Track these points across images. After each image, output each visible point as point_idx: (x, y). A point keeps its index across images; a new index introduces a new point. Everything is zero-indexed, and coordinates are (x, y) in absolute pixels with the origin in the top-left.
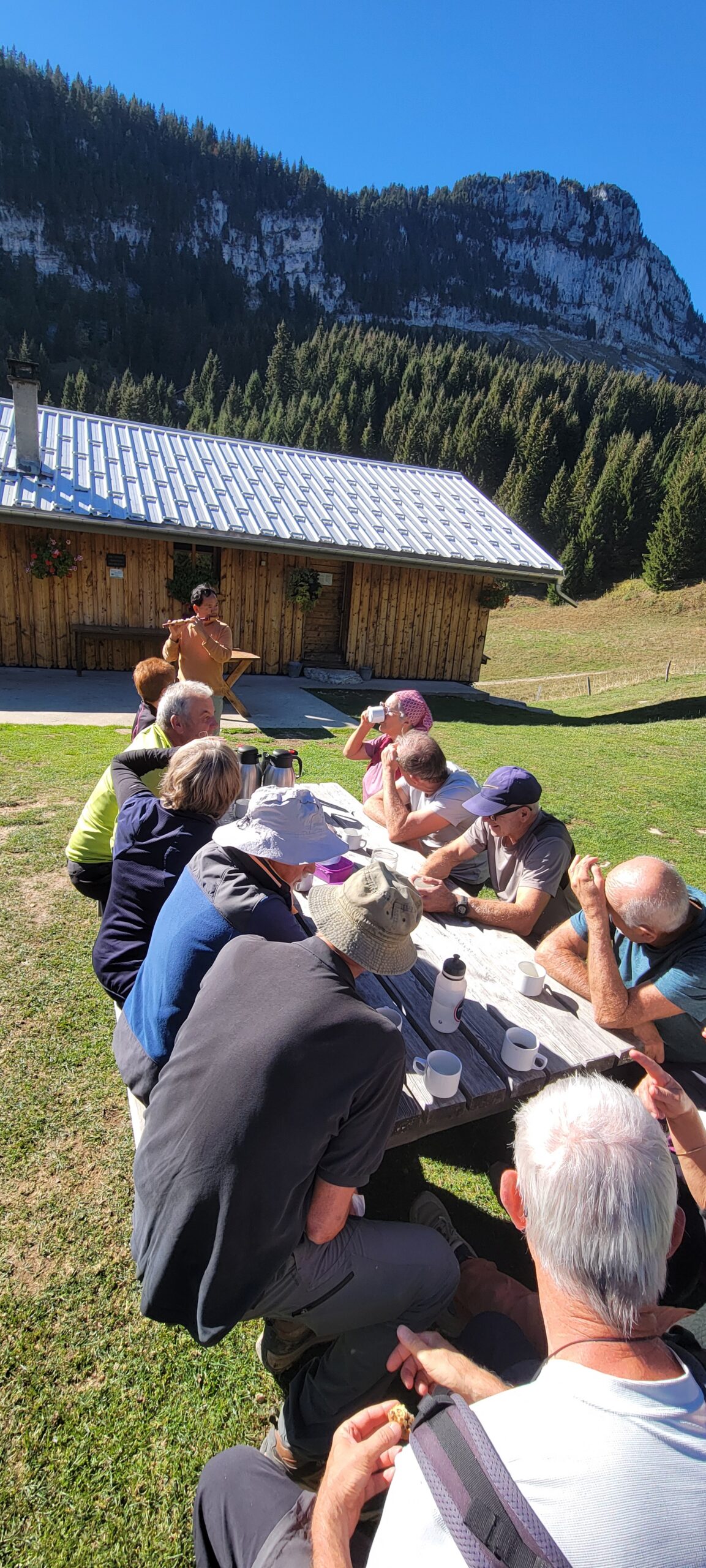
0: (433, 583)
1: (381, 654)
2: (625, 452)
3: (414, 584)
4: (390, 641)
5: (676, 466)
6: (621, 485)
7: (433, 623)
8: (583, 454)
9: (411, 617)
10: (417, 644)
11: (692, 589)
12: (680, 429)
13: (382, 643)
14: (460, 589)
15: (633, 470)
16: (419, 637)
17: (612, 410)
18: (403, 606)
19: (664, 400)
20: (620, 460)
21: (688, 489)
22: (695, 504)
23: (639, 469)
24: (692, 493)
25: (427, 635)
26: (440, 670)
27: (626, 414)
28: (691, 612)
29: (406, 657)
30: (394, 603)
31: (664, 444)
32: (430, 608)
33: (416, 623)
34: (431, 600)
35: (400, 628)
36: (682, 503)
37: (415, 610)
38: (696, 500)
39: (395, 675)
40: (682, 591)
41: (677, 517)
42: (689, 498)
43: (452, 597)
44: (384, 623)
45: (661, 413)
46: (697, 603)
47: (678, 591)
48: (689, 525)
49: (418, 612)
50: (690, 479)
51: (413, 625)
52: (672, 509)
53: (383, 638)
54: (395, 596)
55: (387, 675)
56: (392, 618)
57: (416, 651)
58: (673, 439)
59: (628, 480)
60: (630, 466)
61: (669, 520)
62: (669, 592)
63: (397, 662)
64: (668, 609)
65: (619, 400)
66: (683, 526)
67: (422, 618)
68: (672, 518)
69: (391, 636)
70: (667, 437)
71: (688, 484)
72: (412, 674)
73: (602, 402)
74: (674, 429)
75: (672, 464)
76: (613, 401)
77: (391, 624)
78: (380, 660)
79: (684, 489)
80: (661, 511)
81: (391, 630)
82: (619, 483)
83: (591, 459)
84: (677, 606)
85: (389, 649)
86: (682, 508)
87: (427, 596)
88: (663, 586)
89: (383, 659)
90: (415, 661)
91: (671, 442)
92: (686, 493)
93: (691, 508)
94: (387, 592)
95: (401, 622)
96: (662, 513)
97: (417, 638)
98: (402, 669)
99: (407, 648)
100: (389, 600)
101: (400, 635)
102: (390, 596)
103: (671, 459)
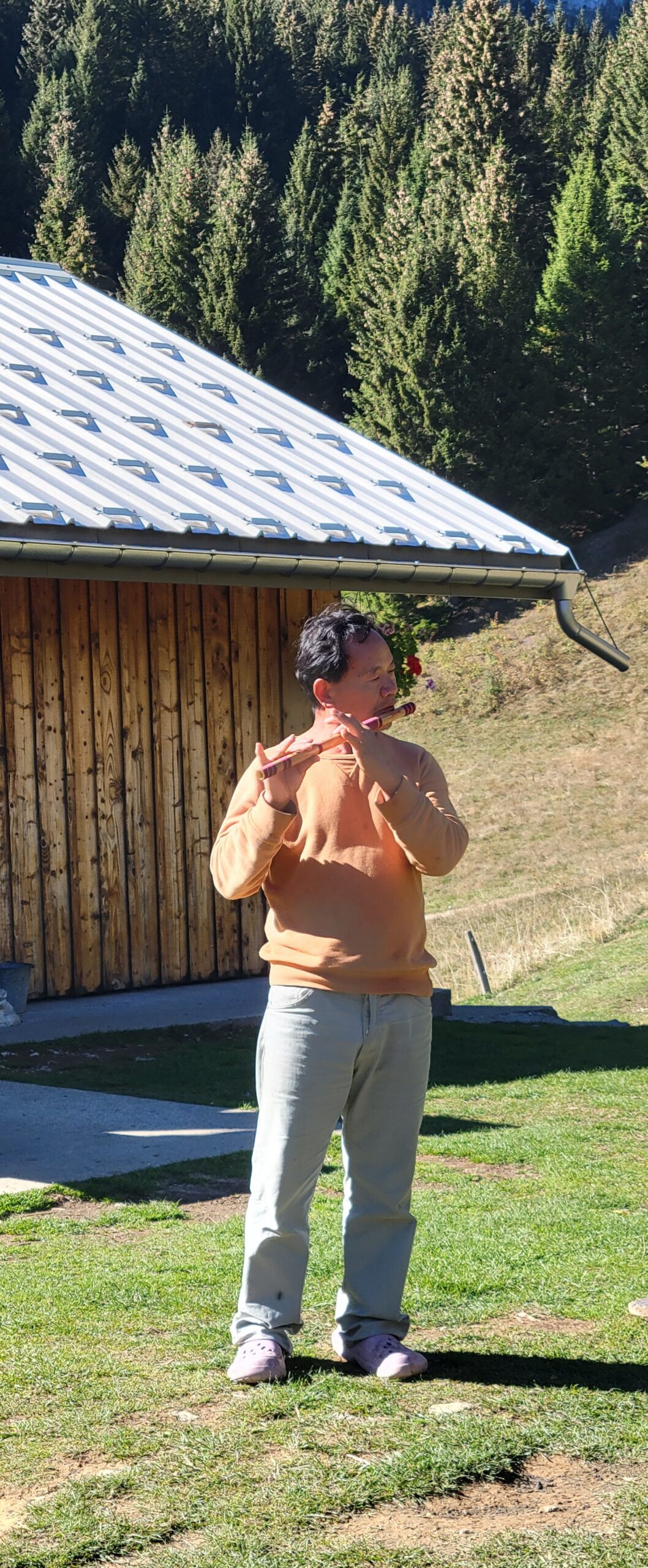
0: (165, 635)
1: (35, 907)
2: (192, 197)
3: (106, 644)
4: (58, 857)
5: (348, 236)
6: (204, 304)
7: (184, 775)
8: (49, 204)
9: (111, 761)
10: (144, 854)
11: (514, 626)
12: (333, 124)
13: (32, 867)
14: (246, 648)
15: (232, 252)
16: (147, 830)
17: (88, 62)
18: (82, 724)
19: (246, 31)
20: (180, 223)
21: (425, 310)
22: (458, 355)
23: (248, 249)
24: (440, 320)
25: (171, 817)
26: (228, 941)
27: (139, 76)
28: (533, 702)
29: (117, 910)
30: (52, 716)
31: (296, 170)
32: (168, 724)
33: (131, 777)
34: (168, 693)
35: (85, 804)
36: (419, 354)
37: (124, 733)
38: (456, 344)
39: (91, 981)
40: (484, 635)
41: (413, 400)
42: (435, 335)
43: (227, 677)
44: (30, 793)
45: (248, 72)
46: (544, 671)
47: (473, 638)
48: (456, 423)
49: (133, 742)
50: (422, 277)
51: (121, 788)
52: (390, 374)
53: (33, 850)
54: (52, 692)
55: (64, 986)
56: (53, 772)
57: (144, 882)
58: (319, 156)
59: (220, 288)
60: (218, 240)
61: (391, 412)
62: (445, 645)
63: (90, 930)
64: (458, 699)
65: (103, 30)
66: (436, 424)
67: (146, 759)
68: (397, 402)
69: (59, 838)
70: (301, 149)
71: (419, 292)
72: (144, 968)
73: (47, 38)
74: (314, 121)
75: (336, 233)
76: (85, 35)
77: (52, 791)
78: (31, 930)
79: (411, 312)
80: (355, 384)
81: (54, 814)
82: (194, 297)
83: (81, 221)
84: (486, 687)
85: (58, 886)
86: (422, 369)
87: (152, 683)
88: (423, 624)
89: (44, 925)
90: (144, 917)
91: (316, 164)
92: (422, 322)
93: (447, 366)
94: (26, 679)
95: (86, 781)
96: (357, 388)
97: (142, 835)
98: (110, 955)
99: (113, 871)
100: (36, 708)
101: (87, 829)
102: (36, 691)
103: (328, 219)
